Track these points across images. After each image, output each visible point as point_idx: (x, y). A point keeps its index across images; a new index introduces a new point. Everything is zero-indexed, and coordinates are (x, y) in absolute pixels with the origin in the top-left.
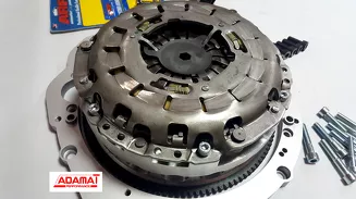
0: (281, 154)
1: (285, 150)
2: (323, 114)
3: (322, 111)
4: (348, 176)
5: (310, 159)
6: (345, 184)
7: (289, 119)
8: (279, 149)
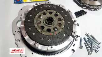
0: (73, 46)
1: (74, 45)
2: (87, 35)
3: (87, 34)
4: (90, 53)
5: (81, 47)
6: (89, 55)
7: (77, 36)
8: (73, 44)
